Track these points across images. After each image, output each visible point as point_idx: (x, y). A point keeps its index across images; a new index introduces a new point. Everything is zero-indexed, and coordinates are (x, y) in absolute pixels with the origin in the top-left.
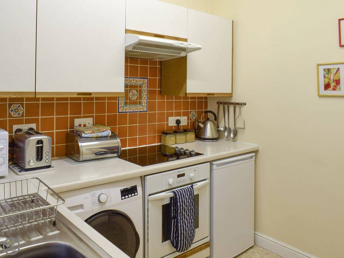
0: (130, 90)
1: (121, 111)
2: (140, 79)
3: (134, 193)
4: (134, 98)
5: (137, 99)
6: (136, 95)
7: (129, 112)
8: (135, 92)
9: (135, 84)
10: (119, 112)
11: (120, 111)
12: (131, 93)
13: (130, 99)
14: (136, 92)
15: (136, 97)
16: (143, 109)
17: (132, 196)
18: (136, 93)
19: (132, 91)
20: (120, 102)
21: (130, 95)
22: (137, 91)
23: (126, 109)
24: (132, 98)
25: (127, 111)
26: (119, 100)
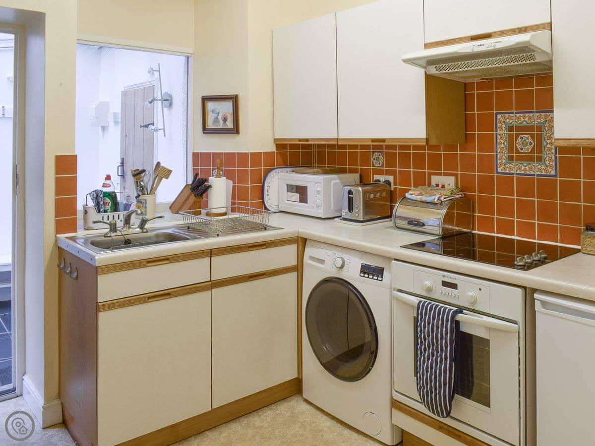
0: (517, 136)
1: (501, 171)
2: (537, 114)
3: (378, 276)
4: (528, 149)
5: (532, 151)
6: (531, 144)
7: (517, 174)
8: (528, 138)
9: (528, 123)
10: (497, 173)
11: (499, 170)
12: (519, 140)
13: (517, 152)
14: (530, 138)
15: (530, 148)
16: (547, 171)
17: (373, 278)
18: (530, 140)
19: (522, 136)
20: (499, 156)
21: (518, 143)
22: (532, 136)
23: (511, 169)
24: (522, 149)
25: (512, 172)
26: (497, 153)
